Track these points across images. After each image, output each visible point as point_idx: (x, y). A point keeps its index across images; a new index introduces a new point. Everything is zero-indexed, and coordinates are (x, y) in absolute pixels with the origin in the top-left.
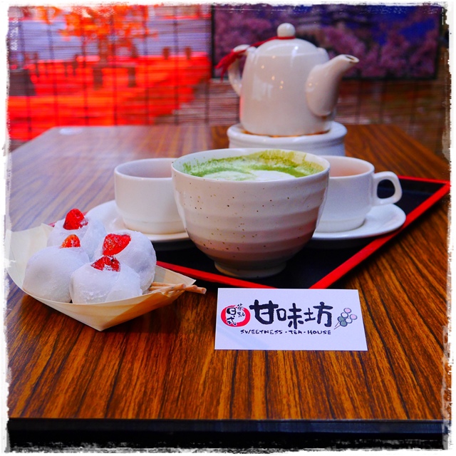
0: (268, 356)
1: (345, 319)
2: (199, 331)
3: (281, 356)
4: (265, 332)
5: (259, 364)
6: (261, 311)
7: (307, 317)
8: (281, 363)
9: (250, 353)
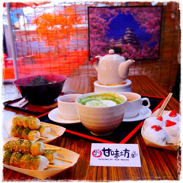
0: (108, 168)
1: (134, 155)
3: (112, 168)
4: (107, 159)
5: (105, 171)
6: (106, 152)
7: (121, 154)
8: (112, 171)
9: (102, 167)
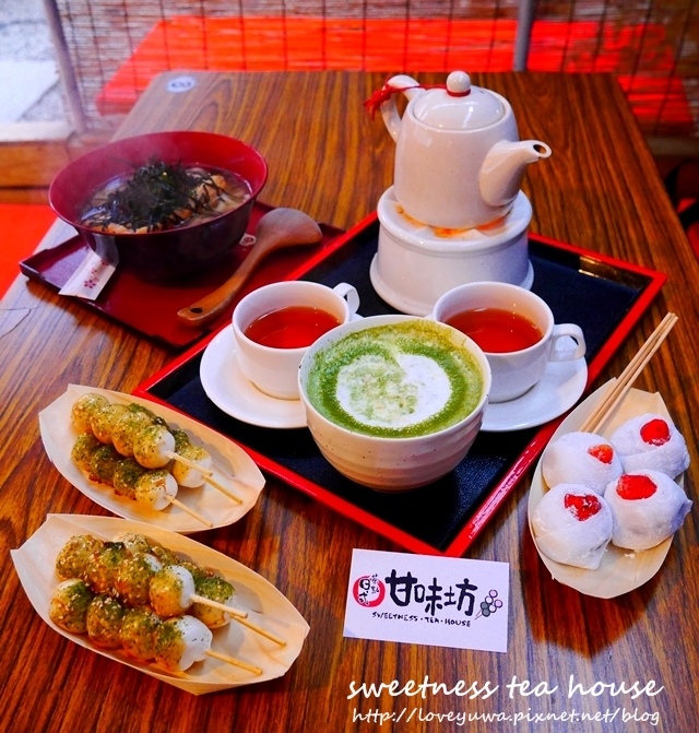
0: (400, 648)
2: (329, 596)
9: (382, 643)
